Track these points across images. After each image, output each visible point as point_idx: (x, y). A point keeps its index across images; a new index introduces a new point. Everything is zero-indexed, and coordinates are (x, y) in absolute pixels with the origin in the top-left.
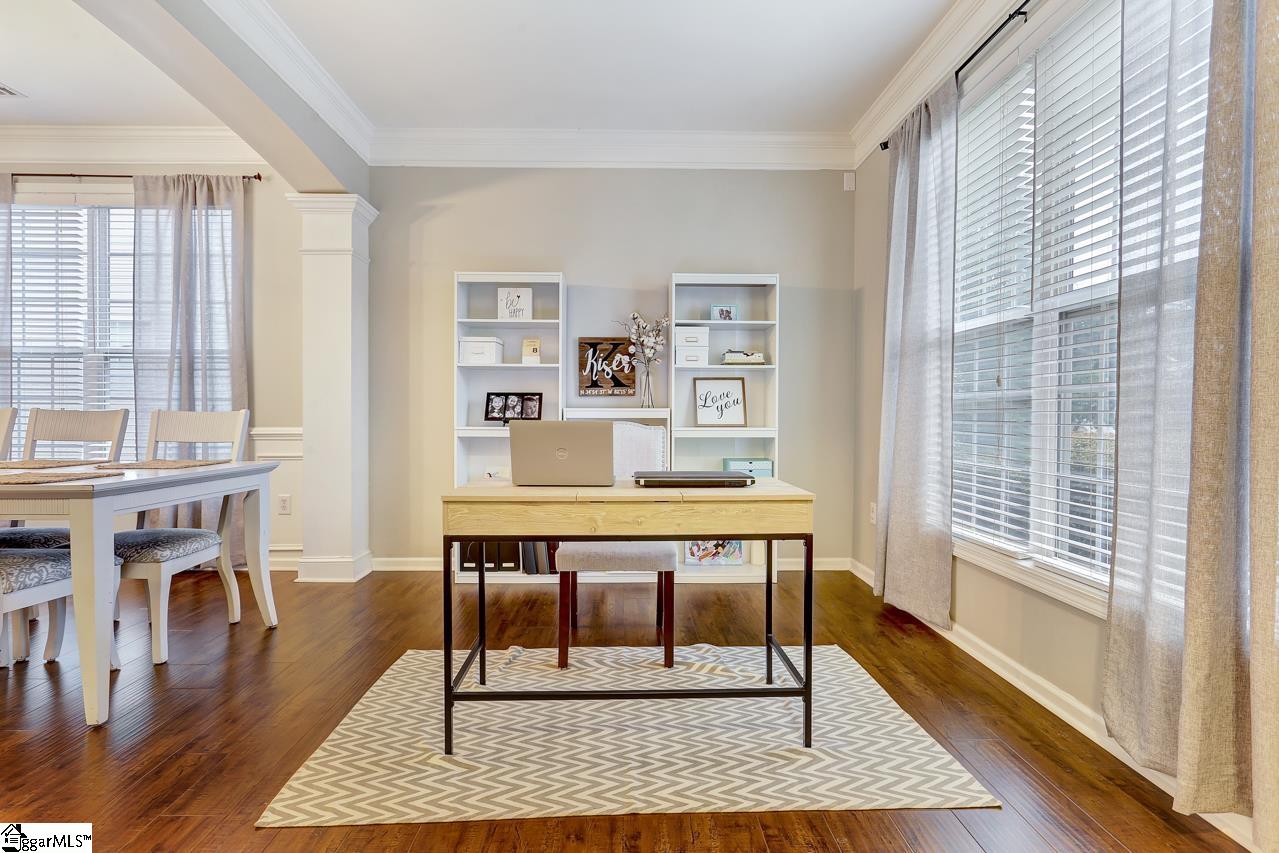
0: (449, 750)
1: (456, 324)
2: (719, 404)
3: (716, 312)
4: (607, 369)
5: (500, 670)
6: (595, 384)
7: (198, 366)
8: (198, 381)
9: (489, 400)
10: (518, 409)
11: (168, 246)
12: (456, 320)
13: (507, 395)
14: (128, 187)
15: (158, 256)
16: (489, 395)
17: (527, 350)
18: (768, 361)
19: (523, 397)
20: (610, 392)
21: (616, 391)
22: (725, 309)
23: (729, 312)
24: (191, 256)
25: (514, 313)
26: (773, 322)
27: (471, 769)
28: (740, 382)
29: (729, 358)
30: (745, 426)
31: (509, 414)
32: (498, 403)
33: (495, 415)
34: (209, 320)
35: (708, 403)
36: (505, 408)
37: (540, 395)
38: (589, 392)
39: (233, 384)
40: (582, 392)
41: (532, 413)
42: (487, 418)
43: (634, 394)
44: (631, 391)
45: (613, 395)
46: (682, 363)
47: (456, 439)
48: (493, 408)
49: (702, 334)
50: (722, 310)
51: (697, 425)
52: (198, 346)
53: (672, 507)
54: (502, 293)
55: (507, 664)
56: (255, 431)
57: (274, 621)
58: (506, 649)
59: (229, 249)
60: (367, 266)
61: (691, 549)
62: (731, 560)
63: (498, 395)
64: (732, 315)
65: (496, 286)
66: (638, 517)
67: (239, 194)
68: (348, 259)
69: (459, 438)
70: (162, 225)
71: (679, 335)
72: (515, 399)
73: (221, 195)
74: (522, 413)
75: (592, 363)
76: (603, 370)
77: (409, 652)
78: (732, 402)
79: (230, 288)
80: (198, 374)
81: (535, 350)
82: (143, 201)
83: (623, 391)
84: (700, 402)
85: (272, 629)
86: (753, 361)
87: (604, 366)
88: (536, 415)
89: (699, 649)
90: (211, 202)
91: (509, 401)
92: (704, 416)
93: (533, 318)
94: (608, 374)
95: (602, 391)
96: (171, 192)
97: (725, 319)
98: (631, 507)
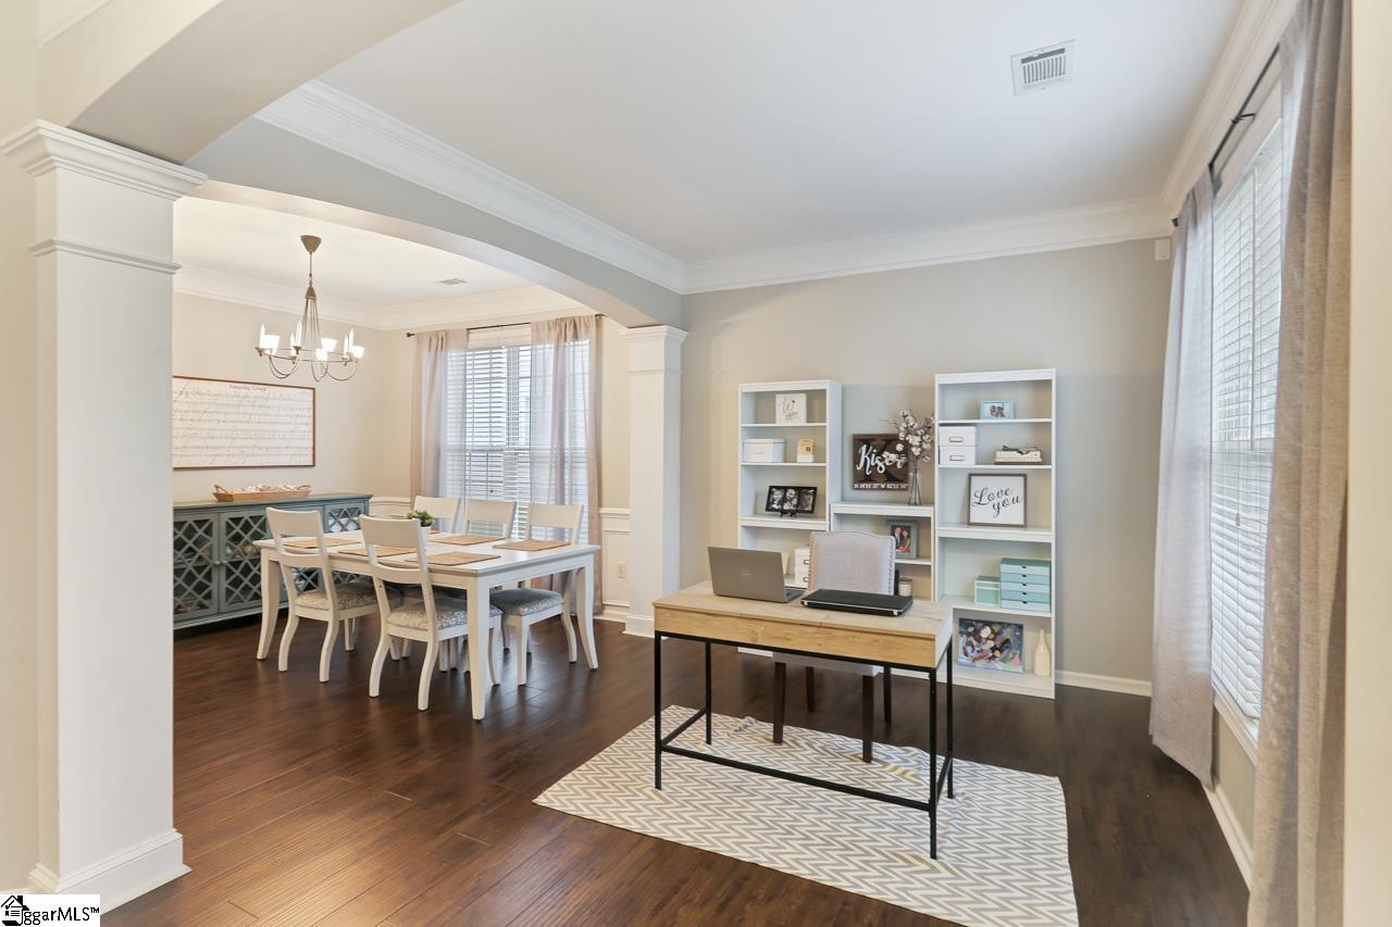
0: (658, 786)
1: (740, 429)
2: (995, 501)
3: (986, 409)
4: (880, 464)
5: (728, 735)
6: (868, 479)
7: (567, 460)
8: (567, 471)
9: (771, 493)
10: (795, 502)
11: (550, 371)
12: (740, 425)
13: (785, 489)
14: (527, 330)
15: (545, 376)
16: (771, 487)
17: (801, 449)
18: (1045, 460)
19: (800, 490)
20: (883, 486)
21: (889, 486)
22: (997, 405)
23: (1001, 409)
24: (563, 375)
25: (790, 416)
26: (1049, 420)
27: (667, 802)
28: (1022, 478)
29: (1002, 456)
30: (1024, 526)
31: (786, 507)
32: (778, 495)
33: (775, 506)
34: (573, 427)
35: (984, 500)
36: (784, 500)
37: (815, 489)
38: (863, 486)
39: (589, 473)
40: (856, 486)
41: (807, 506)
42: (767, 509)
43: (906, 489)
44: (903, 486)
45: (886, 489)
46: (946, 463)
47: (739, 527)
48: (774, 500)
49: (968, 434)
50: (994, 407)
51: (970, 524)
52: (567, 445)
53: (813, 630)
54: (779, 399)
55: (736, 731)
56: (603, 510)
57: (595, 665)
58: (743, 718)
59: (587, 370)
60: (678, 377)
61: (964, 649)
62: (1009, 666)
63: (778, 488)
64: (1004, 412)
65: (773, 394)
66: (788, 634)
67: (593, 329)
68: (661, 377)
69: (743, 526)
70: (547, 355)
71: (942, 435)
72: (793, 492)
73: (582, 330)
74: (797, 506)
75: (866, 459)
76: (876, 465)
77: (673, 707)
78: (1011, 500)
79: (587, 401)
80: (566, 465)
81: (808, 449)
82: (537, 339)
83: (896, 486)
84: (974, 499)
85: (593, 670)
86: (1029, 460)
87: (877, 462)
88: (809, 508)
89: (908, 752)
90: (576, 336)
91: (788, 494)
92: (978, 514)
93: (808, 422)
94: (881, 469)
95: (876, 486)
96: (553, 332)
97: (997, 416)
98: (782, 626)
